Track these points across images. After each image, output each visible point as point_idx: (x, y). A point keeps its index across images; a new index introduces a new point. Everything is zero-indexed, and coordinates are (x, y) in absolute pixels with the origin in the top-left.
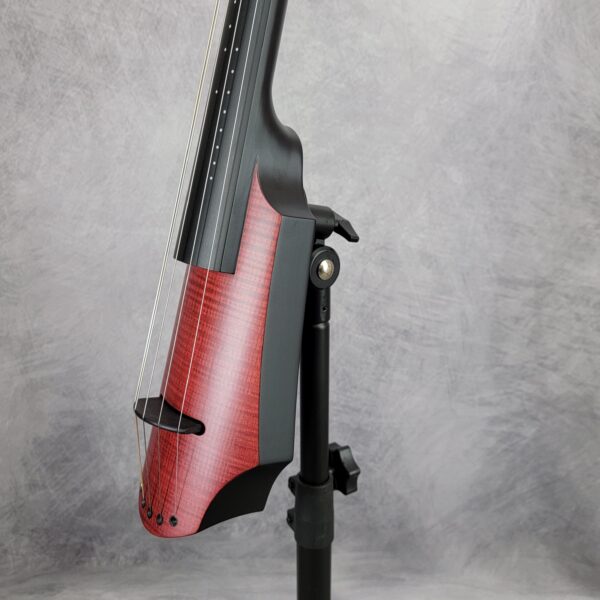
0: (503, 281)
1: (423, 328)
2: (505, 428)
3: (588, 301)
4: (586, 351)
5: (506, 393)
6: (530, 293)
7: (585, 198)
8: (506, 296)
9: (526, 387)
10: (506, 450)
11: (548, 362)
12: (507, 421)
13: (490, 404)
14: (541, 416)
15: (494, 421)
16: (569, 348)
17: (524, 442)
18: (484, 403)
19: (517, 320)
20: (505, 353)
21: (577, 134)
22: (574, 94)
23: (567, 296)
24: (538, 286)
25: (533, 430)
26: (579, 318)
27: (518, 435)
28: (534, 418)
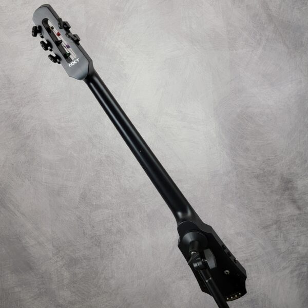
0: (264, 228)
1: (251, 255)
2: (296, 273)
3: (293, 219)
4: (303, 234)
5: (289, 261)
6: (275, 227)
7: (272, 192)
8: (269, 231)
9: (294, 256)
10: (302, 280)
11: (294, 244)
12: (295, 270)
13: (286, 268)
14: (305, 262)
15: (292, 272)
16: (298, 237)
17: (306, 274)
18: (285, 268)
19: (277, 237)
20: (280, 249)
21: (257, 177)
22: (249, 167)
23: (286, 221)
24: (276, 223)
25: (306, 268)
26: (294, 226)
27: (302, 272)
28: (303, 264)
